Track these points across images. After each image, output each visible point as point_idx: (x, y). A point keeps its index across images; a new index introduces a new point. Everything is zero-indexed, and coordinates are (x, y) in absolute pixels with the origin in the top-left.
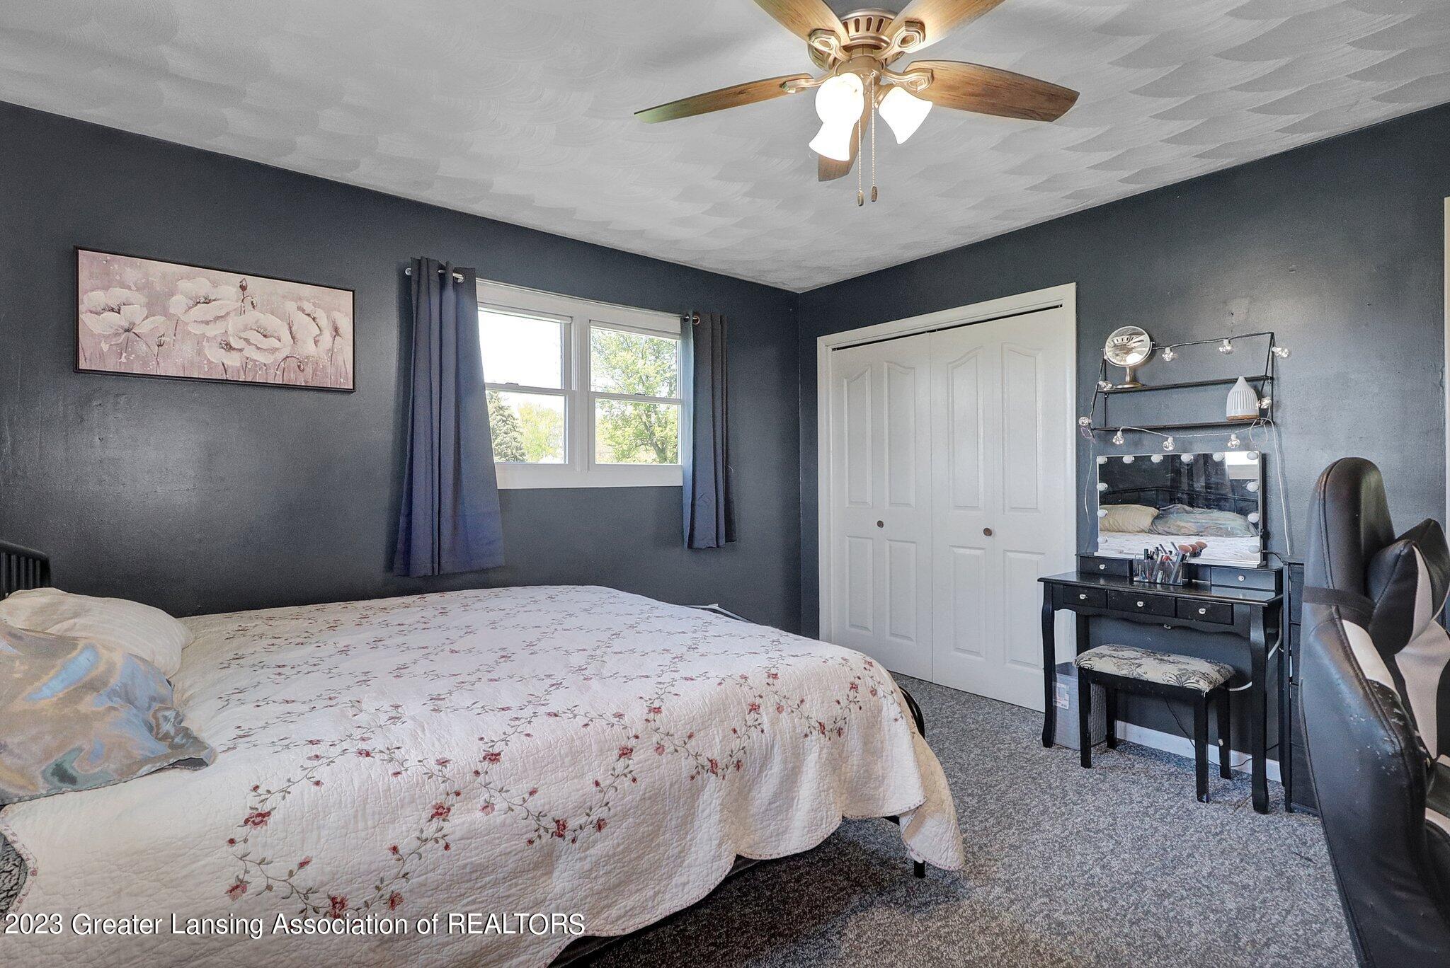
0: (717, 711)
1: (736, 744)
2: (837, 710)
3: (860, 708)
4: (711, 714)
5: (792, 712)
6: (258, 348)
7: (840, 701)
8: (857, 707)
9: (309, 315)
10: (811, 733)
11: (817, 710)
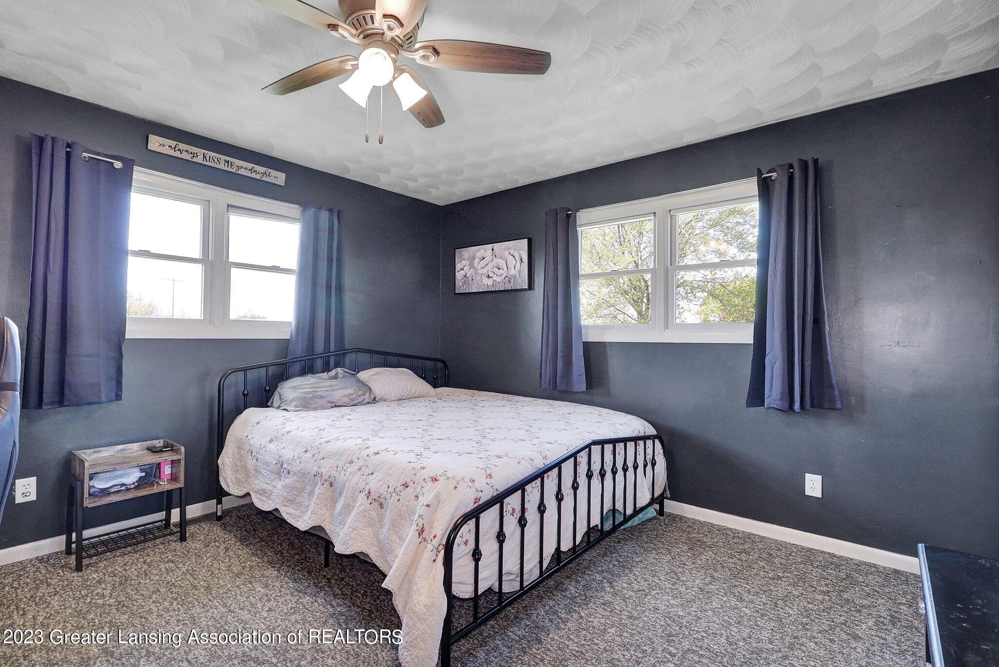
0: (339, 454)
1: (334, 473)
2: (383, 490)
3: (399, 500)
4: (335, 453)
5: (363, 475)
6: (497, 275)
7: (390, 487)
8: (397, 498)
9: (512, 255)
10: (363, 492)
11: (374, 484)
